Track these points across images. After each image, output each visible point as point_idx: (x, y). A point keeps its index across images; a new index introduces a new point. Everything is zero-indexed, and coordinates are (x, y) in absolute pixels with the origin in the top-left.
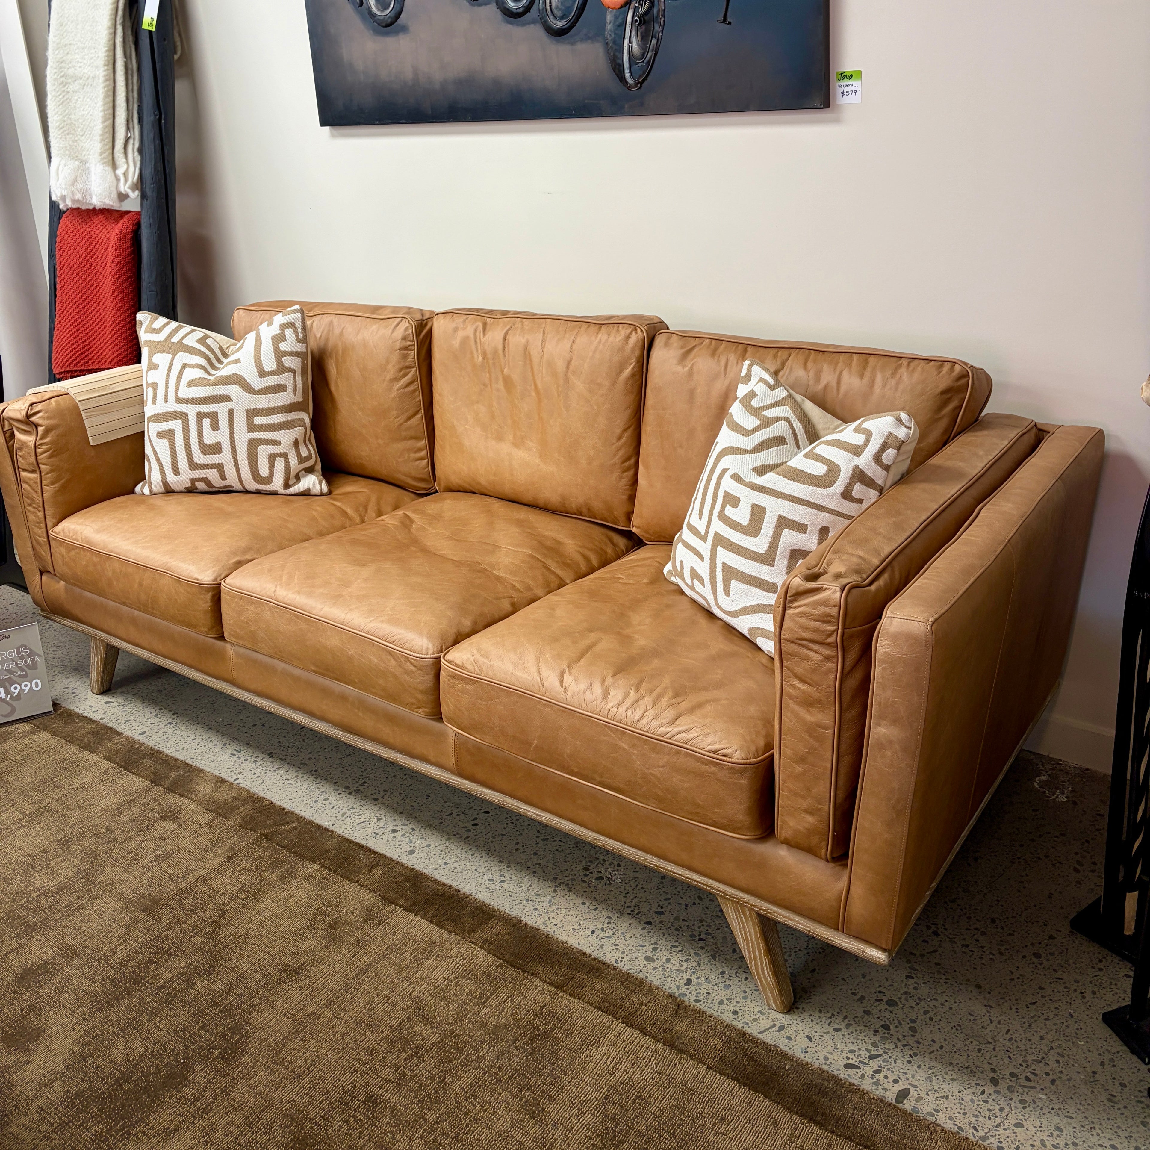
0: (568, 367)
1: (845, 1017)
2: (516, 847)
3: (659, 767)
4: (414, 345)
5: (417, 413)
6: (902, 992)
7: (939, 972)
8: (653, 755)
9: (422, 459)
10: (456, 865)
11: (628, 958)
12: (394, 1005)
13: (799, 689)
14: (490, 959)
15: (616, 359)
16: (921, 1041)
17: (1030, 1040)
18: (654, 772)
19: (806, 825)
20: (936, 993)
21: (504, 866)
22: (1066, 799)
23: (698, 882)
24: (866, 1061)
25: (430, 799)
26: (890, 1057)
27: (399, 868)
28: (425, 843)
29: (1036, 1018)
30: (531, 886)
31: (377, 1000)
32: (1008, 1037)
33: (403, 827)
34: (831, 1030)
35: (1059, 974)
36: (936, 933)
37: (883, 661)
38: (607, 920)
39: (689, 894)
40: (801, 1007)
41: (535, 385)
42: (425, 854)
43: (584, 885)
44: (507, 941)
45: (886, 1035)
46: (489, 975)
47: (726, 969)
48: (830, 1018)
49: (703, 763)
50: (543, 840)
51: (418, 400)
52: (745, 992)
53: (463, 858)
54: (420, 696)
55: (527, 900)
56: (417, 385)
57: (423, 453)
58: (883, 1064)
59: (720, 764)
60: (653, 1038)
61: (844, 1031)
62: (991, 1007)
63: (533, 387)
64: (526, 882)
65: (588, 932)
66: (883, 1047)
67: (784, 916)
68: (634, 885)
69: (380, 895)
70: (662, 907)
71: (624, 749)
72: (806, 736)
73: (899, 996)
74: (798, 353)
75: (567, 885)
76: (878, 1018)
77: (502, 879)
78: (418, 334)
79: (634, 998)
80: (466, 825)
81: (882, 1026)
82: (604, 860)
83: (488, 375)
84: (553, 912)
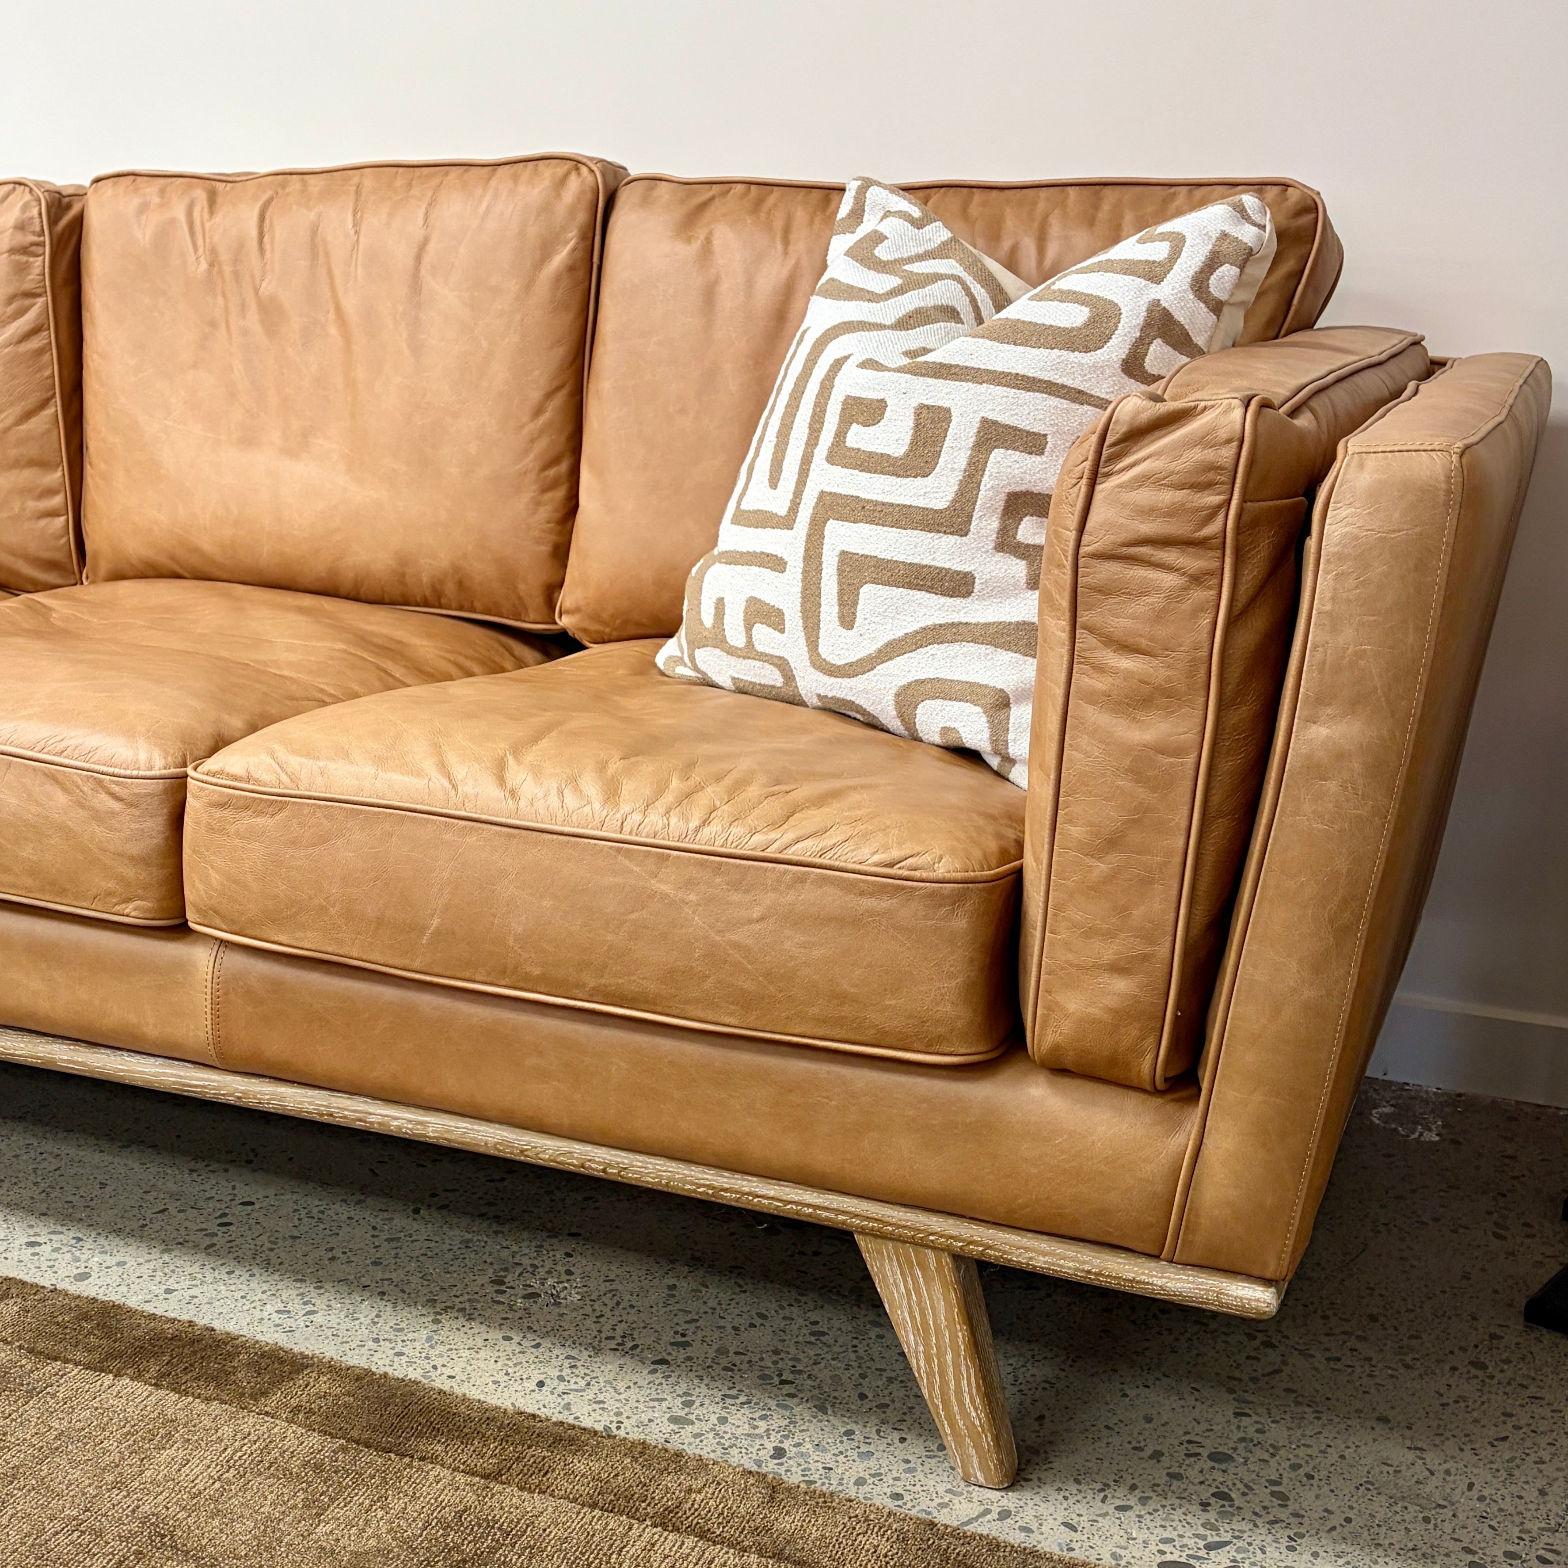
0: (419, 258)
1: (1133, 1488)
2: (330, 1255)
3: (750, 922)
4: (43, 244)
5: (44, 404)
6: (1235, 1439)
7: (1297, 1403)
8: (736, 897)
9: (52, 514)
10: (192, 1292)
11: (633, 1421)
12: (99, 1534)
13: (1116, 672)
14: (314, 1440)
15: (533, 230)
16: (1302, 1512)
17: (1520, 1497)
18: (740, 936)
19: (1110, 1001)
20: (1304, 1435)
21: (309, 1289)
22: (1437, 1138)
23: (816, 1207)
24: (1202, 1553)
25: (108, 1189)
26: (1250, 1544)
27: (60, 1301)
28: (110, 1261)
29: (1518, 1461)
30: (378, 1316)
31: (50, 1527)
32: (1475, 1493)
33: (53, 1237)
34: (1111, 1510)
35: (1533, 1390)
36: (1268, 1344)
37: (1340, 557)
38: (567, 1363)
39: (737, 1311)
40: (1034, 1477)
41: (338, 309)
42: (115, 1277)
43: (500, 1308)
44: (346, 1406)
45: (1228, 1509)
46: (318, 1468)
47: (852, 1426)
48: (1103, 1490)
49: (862, 894)
50: (389, 1240)
51: (47, 373)
52: (907, 1461)
53: (209, 1279)
54: (129, 872)
55: (376, 1340)
56: (48, 337)
57: (57, 501)
58: (1239, 1557)
59: (903, 888)
60: (731, 1546)
61: (1138, 1509)
62: (1421, 1449)
63: (332, 316)
64: (366, 1311)
65: (532, 1385)
66: (1228, 1528)
67: (1027, 1249)
68: (611, 1304)
69: (21, 1347)
70: (683, 1335)
71: (665, 896)
72: (1124, 783)
73: (1231, 1445)
74: (945, 193)
75: (463, 1310)
76: (1202, 1483)
77: (309, 1308)
78: (53, 221)
79: (668, 1481)
80: (204, 1226)
81: (1214, 1495)
82: (534, 1266)
83: (220, 300)
84: (441, 1356)
